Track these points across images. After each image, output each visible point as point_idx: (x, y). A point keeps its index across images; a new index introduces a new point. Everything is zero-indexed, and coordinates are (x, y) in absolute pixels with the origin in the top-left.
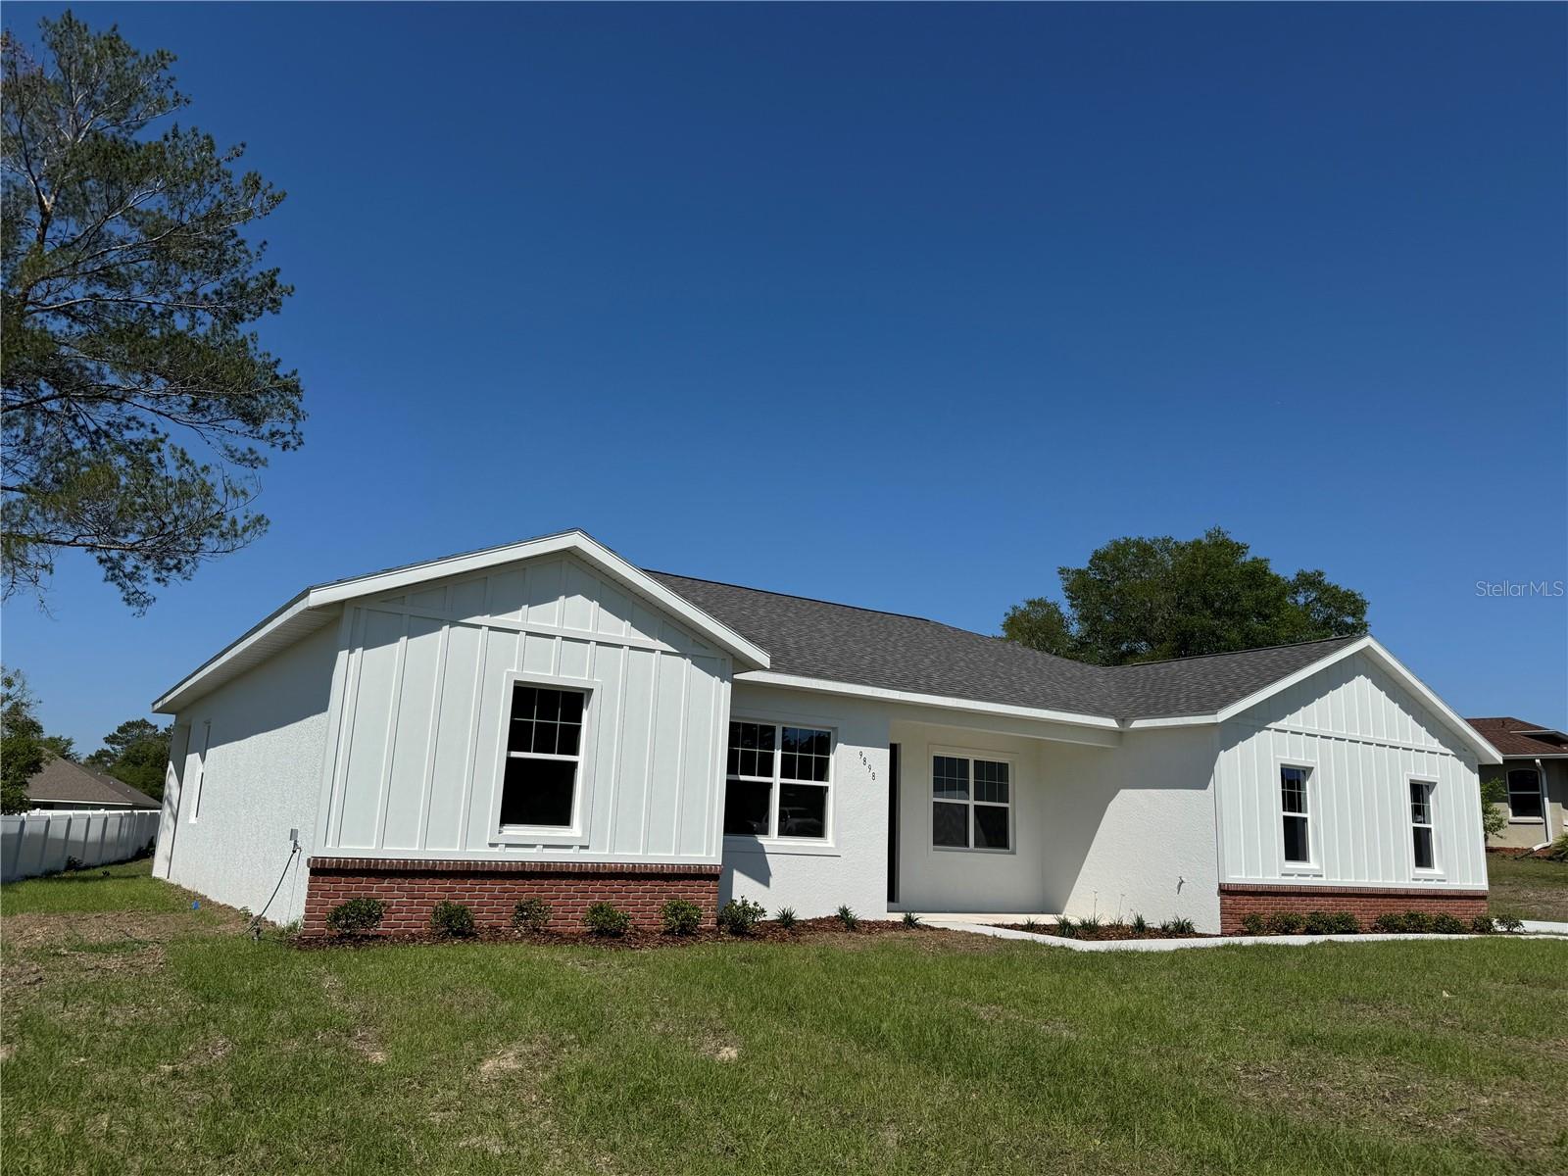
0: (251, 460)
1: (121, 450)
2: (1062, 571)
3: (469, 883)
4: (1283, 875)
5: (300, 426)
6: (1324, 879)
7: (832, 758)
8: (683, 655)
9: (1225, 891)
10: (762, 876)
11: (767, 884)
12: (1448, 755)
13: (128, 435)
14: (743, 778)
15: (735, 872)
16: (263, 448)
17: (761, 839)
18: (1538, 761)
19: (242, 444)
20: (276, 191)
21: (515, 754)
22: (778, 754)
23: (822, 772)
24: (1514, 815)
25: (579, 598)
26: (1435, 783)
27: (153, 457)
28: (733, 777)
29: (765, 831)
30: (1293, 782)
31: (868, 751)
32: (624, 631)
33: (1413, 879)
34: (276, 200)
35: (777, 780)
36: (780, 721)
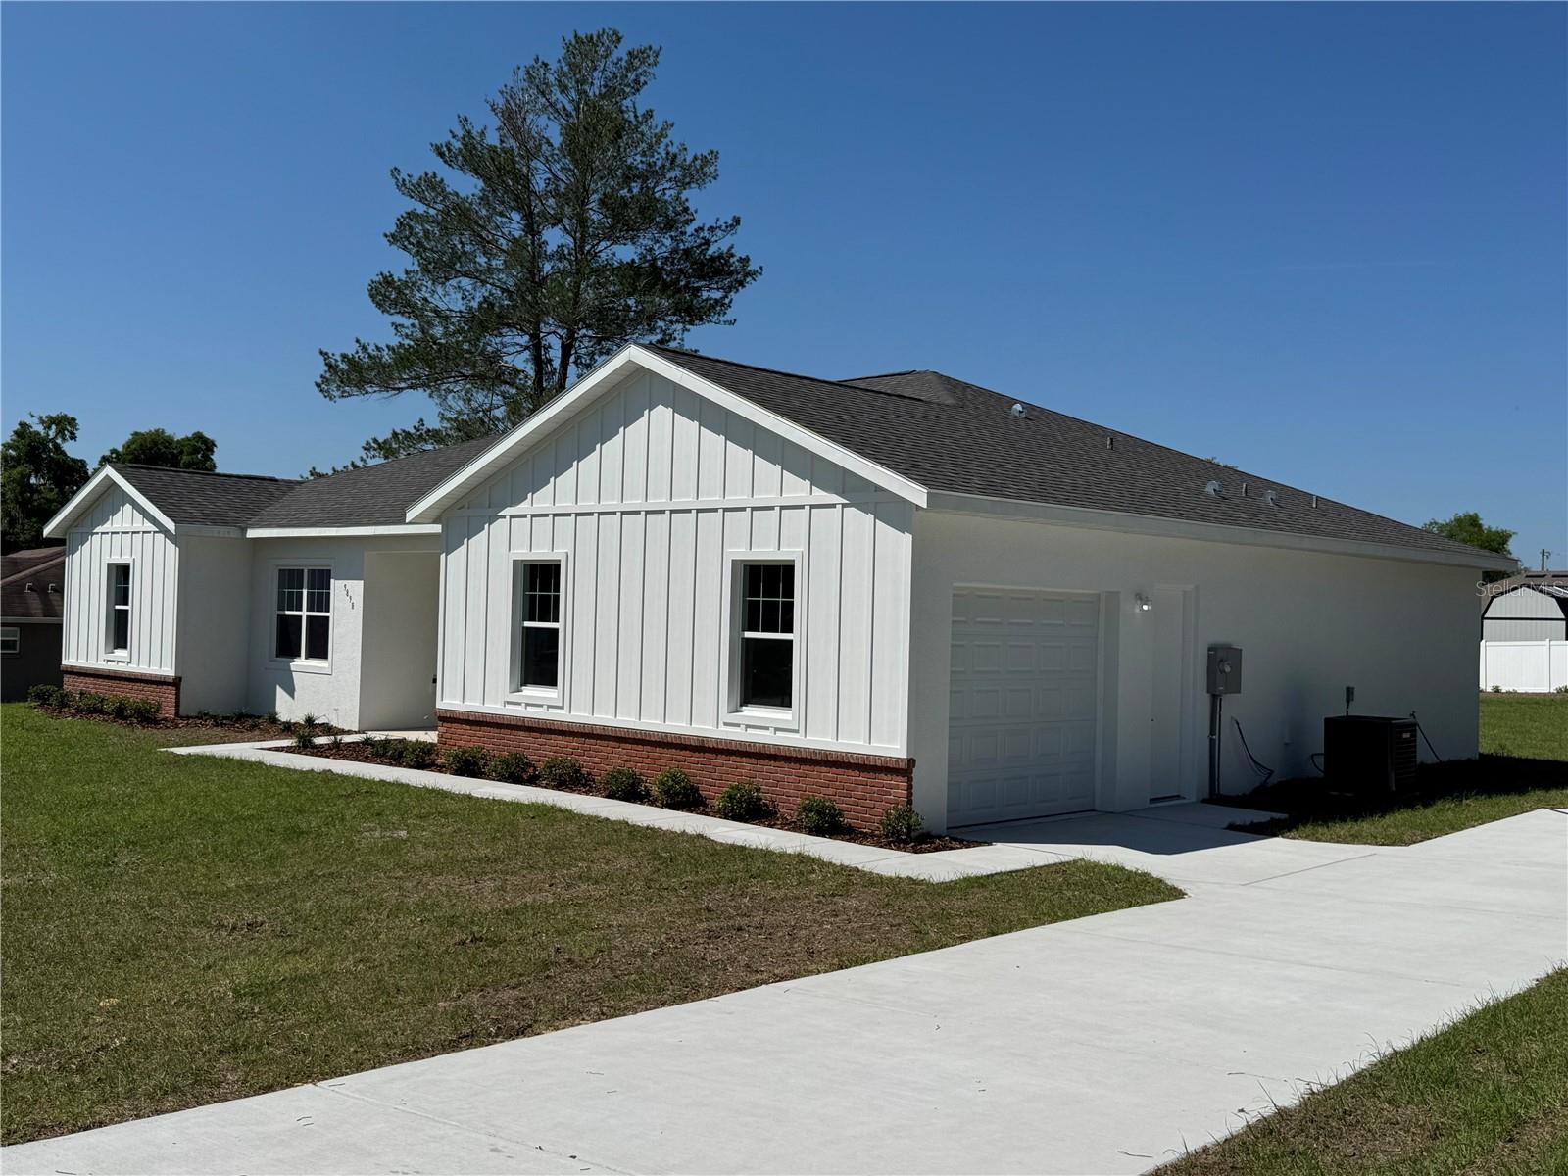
4: (509, 703)
6: (565, 711)
7: (331, 593)
8: (162, 533)
9: (439, 717)
10: (291, 690)
11: (293, 696)
12: (833, 506)
14: (288, 613)
15: (278, 687)
17: (294, 661)
21: (117, 607)
22: (305, 592)
26: (794, 564)
28: (281, 613)
29: (299, 655)
30: (545, 587)
31: (349, 583)
33: (726, 724)
35: (303, 613)
36: (306, 563)
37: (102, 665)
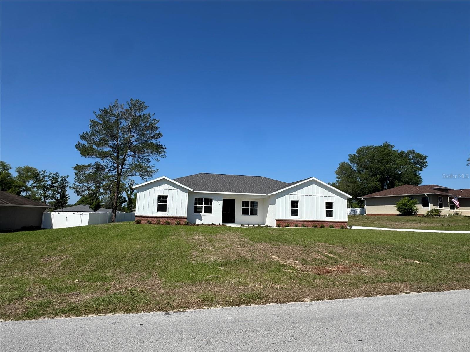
0: (157, 160)
1: (144, 160)
2: (350, 155)
3: (153, 218)
4: (290, 218)
5: (165, 154)
6: (301, 218)
7: (213, 202)
8: (181, 190)
9: (277, 220)
10: (201, 219)
12: (337, 197)
13: (145, 158)
14: (198, 205)
15: (197, 219)
16: (159, 158)
17: (201, 214)
18: (426, 195)
19: (157, 158)
20: (158, 120)
21: (159, 204)
22: (204, 203)
23: (211, 204)
24: (423, 207)
25: (166, 184)
26: (333, 202)
27: (149, 160)
28: (195, 205)
29: (202, 212)
30: (294, 204)
31: (218, 201)
32: (172, 188)
33: (325, 219)
34: (158, 121)
35: (203, 206)
36: (204, 197)
37: (154, 215)
